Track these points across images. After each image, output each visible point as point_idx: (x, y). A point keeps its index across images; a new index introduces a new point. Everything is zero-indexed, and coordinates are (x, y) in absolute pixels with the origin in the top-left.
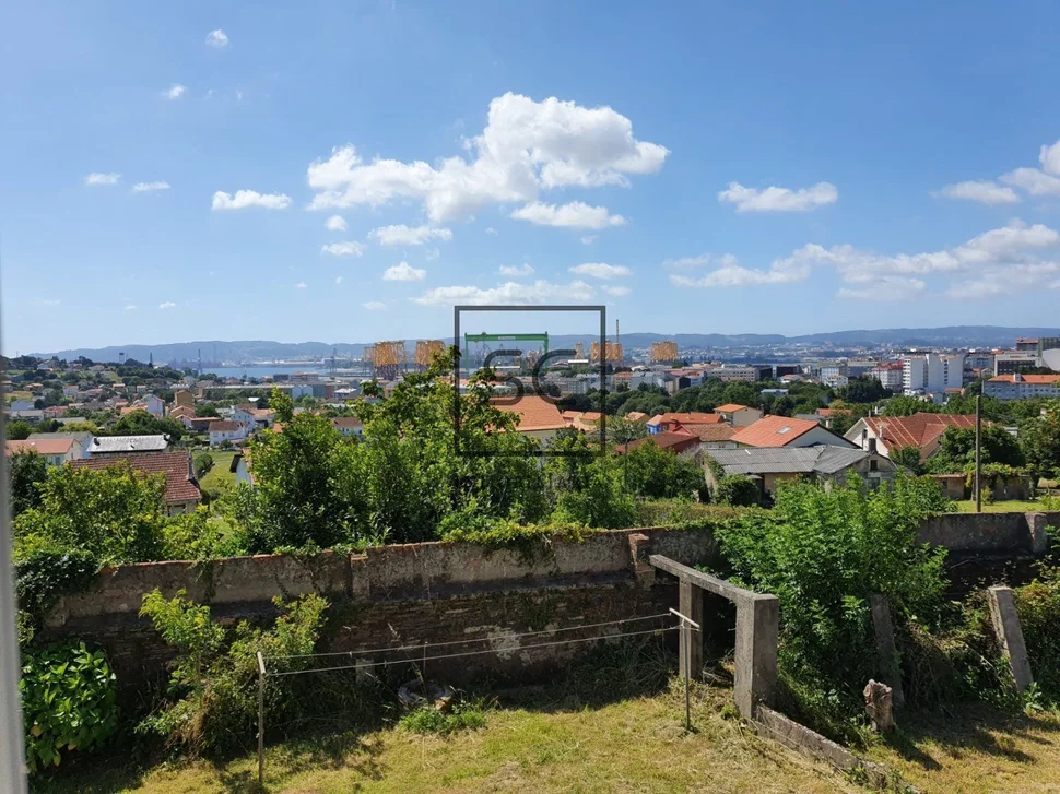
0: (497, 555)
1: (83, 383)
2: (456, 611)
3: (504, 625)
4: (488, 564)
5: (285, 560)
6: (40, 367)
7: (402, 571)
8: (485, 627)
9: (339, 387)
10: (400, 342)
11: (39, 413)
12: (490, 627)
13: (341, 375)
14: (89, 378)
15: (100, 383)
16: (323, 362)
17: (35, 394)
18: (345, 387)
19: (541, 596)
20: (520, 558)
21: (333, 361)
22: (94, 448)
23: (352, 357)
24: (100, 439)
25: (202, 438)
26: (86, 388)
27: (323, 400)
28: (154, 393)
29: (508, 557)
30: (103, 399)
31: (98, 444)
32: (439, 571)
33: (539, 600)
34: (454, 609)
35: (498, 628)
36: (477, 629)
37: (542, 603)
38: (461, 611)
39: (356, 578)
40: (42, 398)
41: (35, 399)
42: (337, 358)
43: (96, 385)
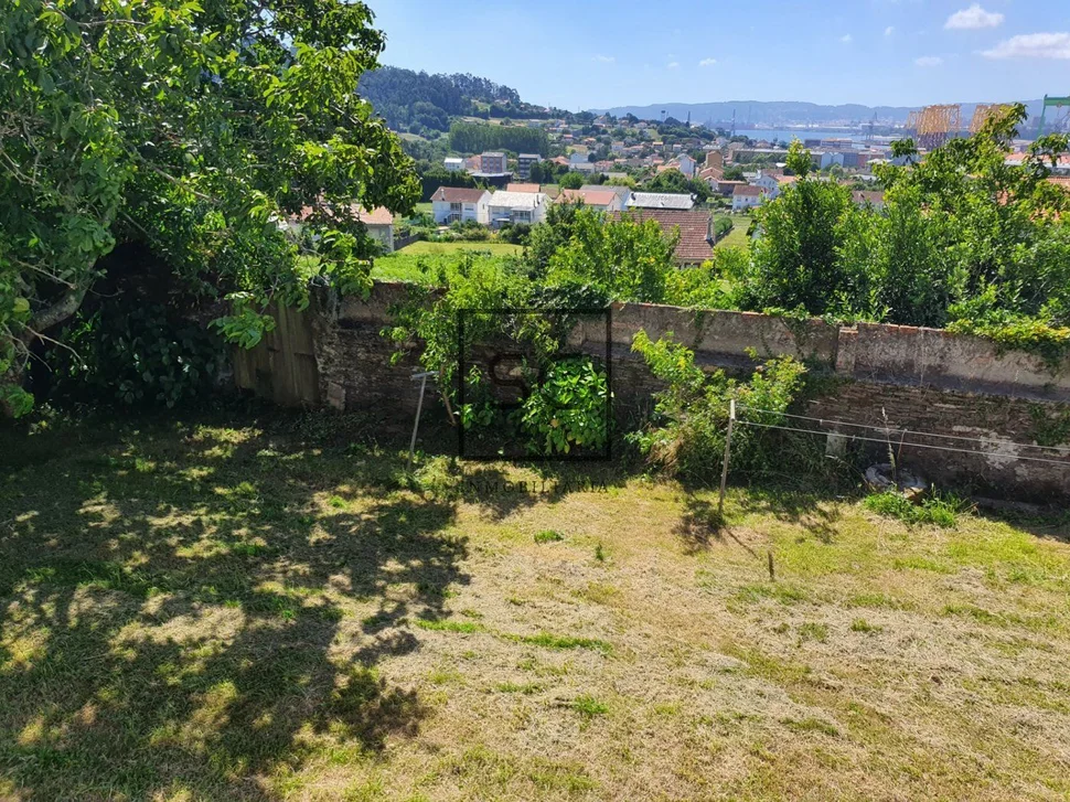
0: (1010, 356)
1: (628, 139)
2: (947, 406)
3: (1002, 432)
4: (997, 364)
5: (773, 321)
6: (596, 123)
7: (893, 353)
8: (978, 429)
9: (873, 157)
10: (954, 106)
11: (590, 166)
12: (985, 430)
13: (878, 143)
14: (633, 135)
15: (642, 140)
16: (860, 127)
17: (589, 148)
18: (880, 157)
19: (1058, 410)
20: (1041, 364)
21: (871, 127)
22: (630, 202)
23: (894, 124)
24: (637, 194)
25: (726, 201)
26: (630, 145)
27: (853, 170)
28: (688, 153)
29: (1024, 361)
30: (643, 156)
31: (634, 199)
32: (935, 361)
33: (1054, 415)
34: (945, 403)
35: (994, 434)
36: (968, 429)
37: (1058, 418)
38: (953, 407)
39: (842, 351)
40: (595, 152)
41: (589, 153)
42: (876, 124)
43: (640, 141)
